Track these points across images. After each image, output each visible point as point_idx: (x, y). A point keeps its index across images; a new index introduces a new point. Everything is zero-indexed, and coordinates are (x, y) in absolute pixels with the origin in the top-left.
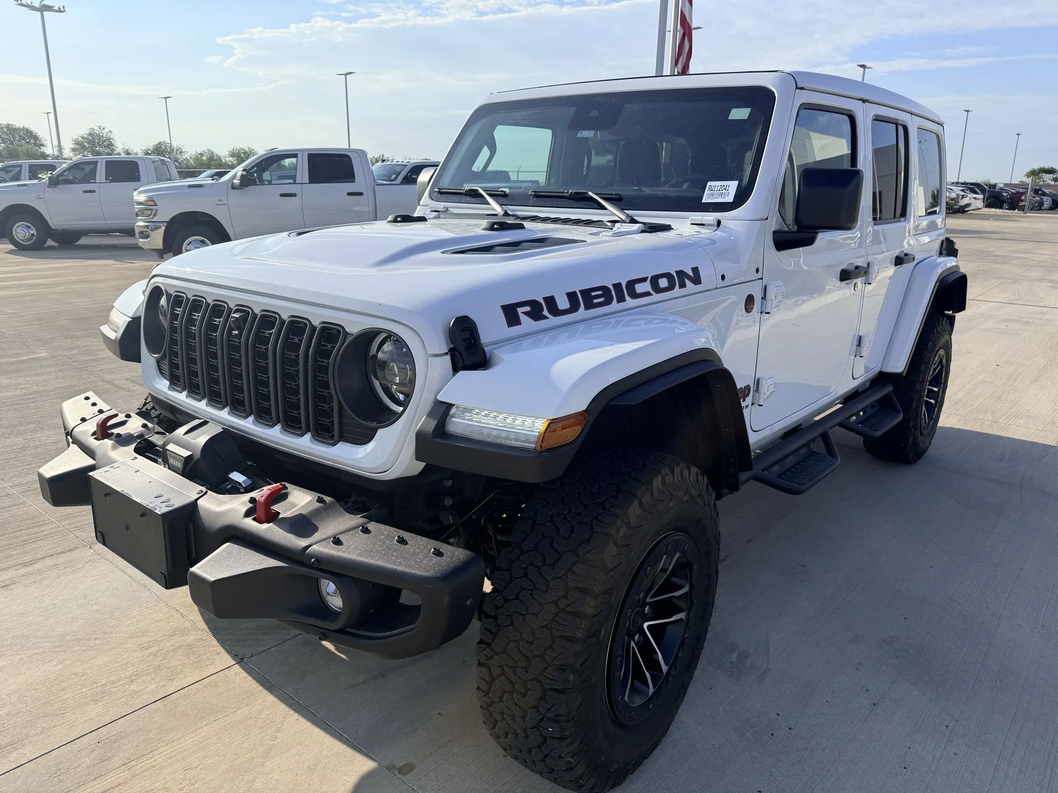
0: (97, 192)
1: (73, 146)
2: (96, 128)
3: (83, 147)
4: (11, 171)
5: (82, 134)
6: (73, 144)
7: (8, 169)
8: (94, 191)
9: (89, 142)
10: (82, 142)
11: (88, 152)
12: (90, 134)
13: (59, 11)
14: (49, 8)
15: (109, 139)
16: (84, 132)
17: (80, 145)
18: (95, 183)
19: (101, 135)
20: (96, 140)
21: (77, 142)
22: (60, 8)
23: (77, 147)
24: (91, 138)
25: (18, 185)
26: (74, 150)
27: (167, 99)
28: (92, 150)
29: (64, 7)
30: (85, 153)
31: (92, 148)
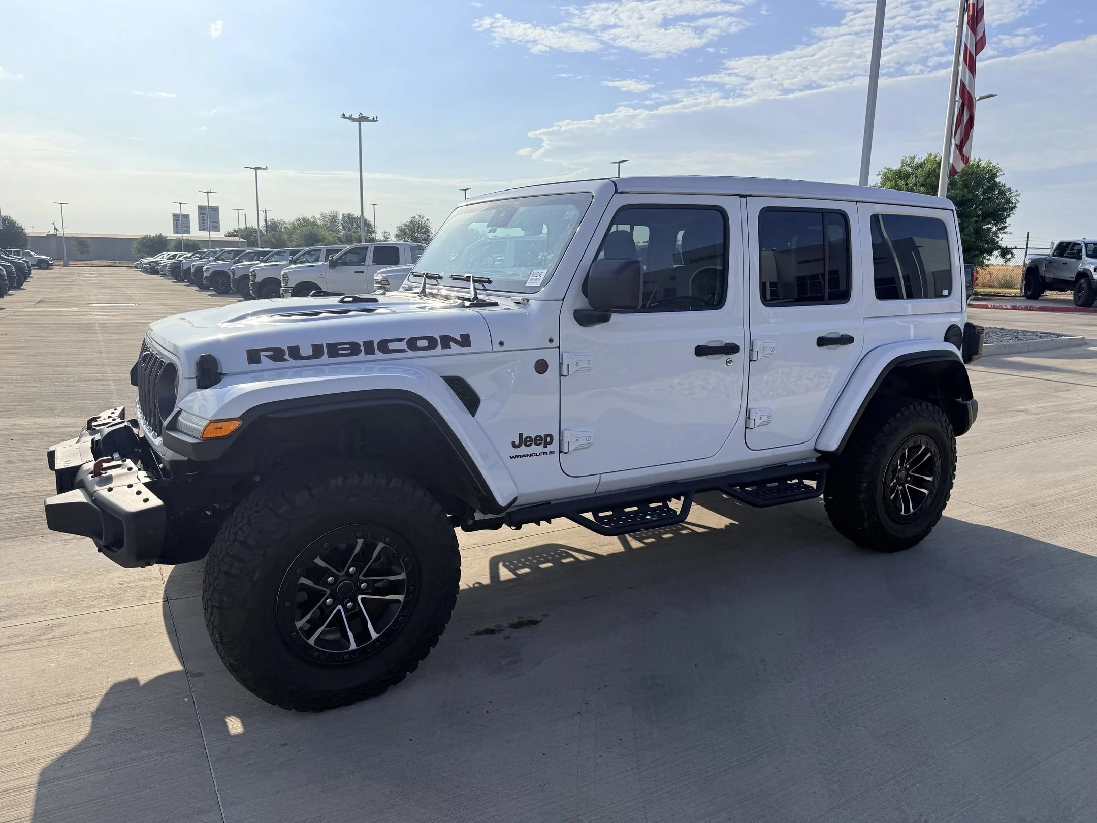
0: (365, 272)
1: (397, 232)
2: (417, 217)
3: (405, 233)
4: (314, 254)
5: (405, 222)
6: (397, 231)
7: (313, 253)
8: (363, 272)
9: (411, 229)
10: (405, 229)
11: (409, 237)
12: (412, 222)
13: (373, 120)
14: (366, 119)
15: (426, 227)
16: (406, 220)
17: (403, 232)
18: (364, 265)
19: (420, 222)
20: (416, 228)
21: (400, 229)
22: (374, 119)
23: (400, 233)
24: (412, 225)
25: (308, 266)
26: (397, 236)
27: (467, 191)
28: (412, 236)
29: (377, 117)
30: (406, 239)
31: (412, 234)
